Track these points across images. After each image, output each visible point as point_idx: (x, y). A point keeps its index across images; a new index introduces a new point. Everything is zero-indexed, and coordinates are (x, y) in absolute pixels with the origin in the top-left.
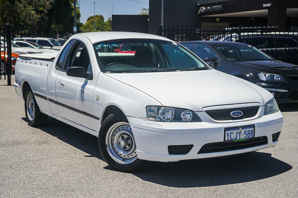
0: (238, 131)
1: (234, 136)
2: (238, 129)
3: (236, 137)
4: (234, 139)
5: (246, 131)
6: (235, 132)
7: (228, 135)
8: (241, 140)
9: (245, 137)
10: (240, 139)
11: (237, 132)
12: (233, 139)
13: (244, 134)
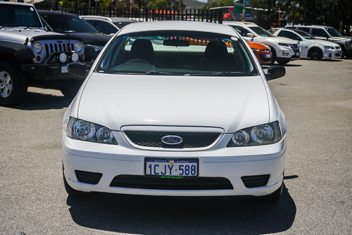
0: (167, 164)
1: (160, 169)
2: (167, 162)
3: (164, 172)
4: (160, 174)
5: (183, 166)
6: (162, 165)
7: (150, 167)
8: (173, 177)
9: (180, 174)
10: (171, 176)
11: (165, 166)
12: (158, 173)
13: (178, 169)
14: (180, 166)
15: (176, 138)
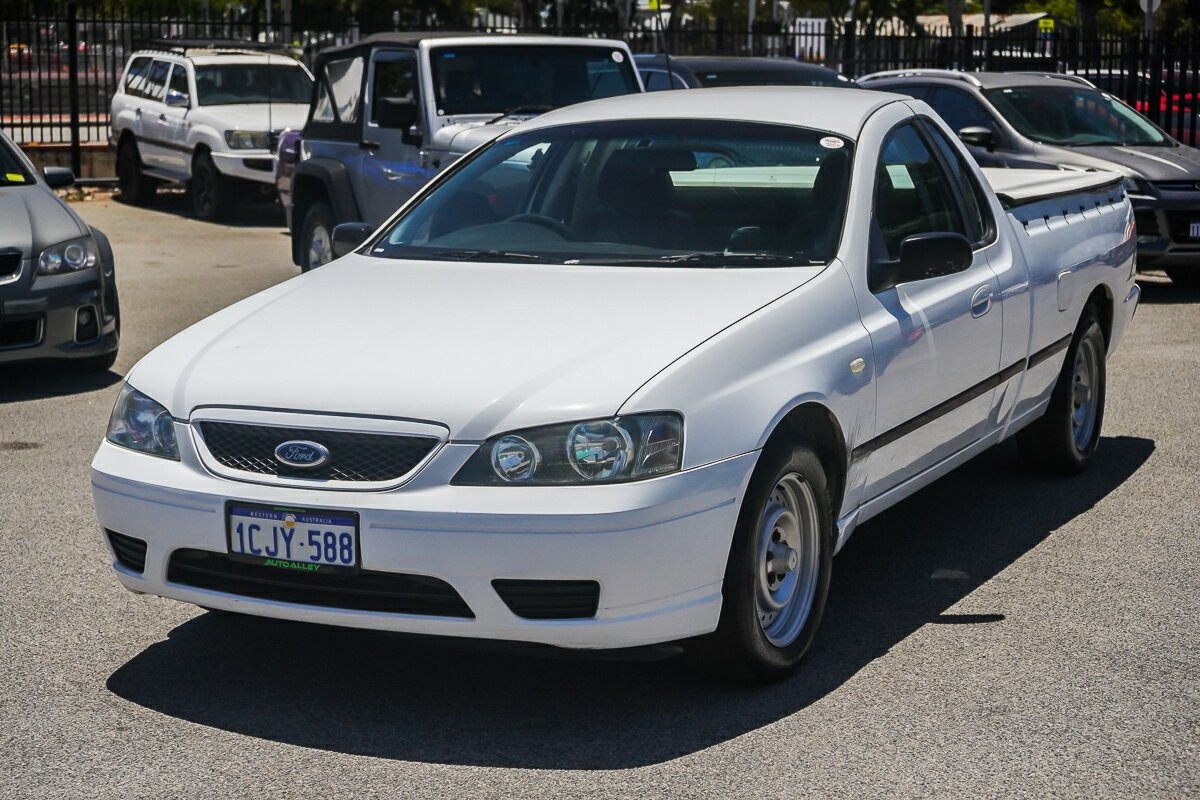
0: (278, 524)
2: (280, 518)
3: (272, 549)
4: (264, 554)
5: (318, 533)
6: (267, 524)
7: (240, 529)
8: (294, 566)
9: (312, 558)
10: (291, 562)
11: (275, 529)
12: (260, 551)
13: (306, 542)
14: (311, 533)
15: (310, 449)
